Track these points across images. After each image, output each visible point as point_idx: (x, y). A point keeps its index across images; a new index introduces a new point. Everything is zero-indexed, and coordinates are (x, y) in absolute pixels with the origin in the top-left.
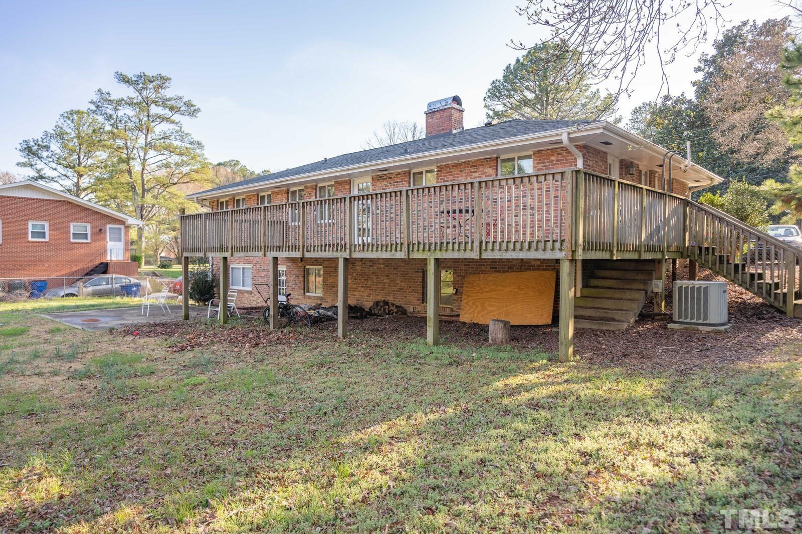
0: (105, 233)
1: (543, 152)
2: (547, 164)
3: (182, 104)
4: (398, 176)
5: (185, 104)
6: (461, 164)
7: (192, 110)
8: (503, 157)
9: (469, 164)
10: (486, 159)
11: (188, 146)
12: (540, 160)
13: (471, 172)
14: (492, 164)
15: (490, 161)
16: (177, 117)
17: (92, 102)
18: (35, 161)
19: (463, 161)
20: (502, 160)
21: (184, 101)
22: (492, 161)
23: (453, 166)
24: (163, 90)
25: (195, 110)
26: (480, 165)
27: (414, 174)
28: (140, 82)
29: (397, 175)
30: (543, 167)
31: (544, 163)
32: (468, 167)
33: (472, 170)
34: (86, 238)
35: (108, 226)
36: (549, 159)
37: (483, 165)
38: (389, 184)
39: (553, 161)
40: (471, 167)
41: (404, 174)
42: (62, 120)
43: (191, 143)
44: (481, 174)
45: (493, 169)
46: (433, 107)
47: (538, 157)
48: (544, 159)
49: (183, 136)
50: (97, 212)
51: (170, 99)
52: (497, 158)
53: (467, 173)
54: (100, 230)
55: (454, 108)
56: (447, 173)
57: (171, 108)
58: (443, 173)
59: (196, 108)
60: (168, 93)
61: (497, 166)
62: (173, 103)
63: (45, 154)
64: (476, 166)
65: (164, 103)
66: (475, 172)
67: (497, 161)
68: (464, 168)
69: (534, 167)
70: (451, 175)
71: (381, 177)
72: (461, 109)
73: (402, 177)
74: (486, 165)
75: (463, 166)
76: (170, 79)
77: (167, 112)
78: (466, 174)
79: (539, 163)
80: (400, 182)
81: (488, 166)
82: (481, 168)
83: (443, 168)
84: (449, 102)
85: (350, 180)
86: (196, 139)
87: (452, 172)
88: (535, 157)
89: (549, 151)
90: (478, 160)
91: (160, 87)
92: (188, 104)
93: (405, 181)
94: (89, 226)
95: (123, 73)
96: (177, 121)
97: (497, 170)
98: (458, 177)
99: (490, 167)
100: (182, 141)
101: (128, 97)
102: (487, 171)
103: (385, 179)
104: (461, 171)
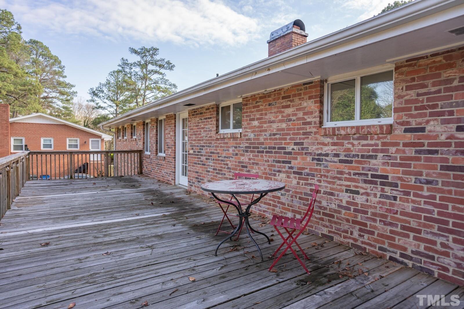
0: (89, 144)
1: (422, 62)
2: (433, 89)
3: (165, 63)
4: (208, 111)
5: (166, 63)
6: (269, 95)
7: (170, 66)
8: (333, 79)
9: (280, 94)
10: (304, 84)
11: (168, 87)
12: (413, 80)
13: (284, 107)
14: (314, 92)
15: (310, 88)
16: (162, 71)
17: (119, 66)
18: (95, 98)
19: (272, 89)
20: (332, 85)
21: (165, 61)
22: (315, 87)
23: (261, 98)
24: (155, 56)
25: (172, 66)
26: (295, 96)
27: (222, 108)
28: (143, 52)
29: (207, 109)
30: (418, 95)
31: (424, 86)
32: (279, 99)
33: (284, 104)
34: (77, 147)
35: (91, 140)
36: (439, 75)
37: (300, 95)
38: (200, 121)
39: (449, 81)
40: (283, 98)
41: (212, 108)
42: (109, 77)
43: (170, 85)
44: (298, 110)
45: (316, 102)
46: (275, 35)
47: (409, 73)
48: (424, 78)
49: (166, 82)
50: (83, 131)
51: (159, 61)
52: (322, 82)
53: (278, 108)
54: (85, 142)
55: (296, 33)
56: (254, 107)
57: (160, 66)
58: (250, 108)
59: (172, 65)
60: (157, 57)
61: (322, 96)
62: (160, 63)
63: (101, 95)
64: (289, 97)
65: (155, 63)
66: (288, 107)
67: (322, 87)
68: (274, 100)
69: (398, 97)
70: (258, 111)
71: (195, 112)
72: (303, 33)
73: (210, 112)
74: (305, 94)
75: (273, 97)
76: (158, 49)
77: (158, 69)
78: (276, 110)
79: (408, 88)
80: (209, 118)
81: (307, 96)
82: (297, 101)
83: (249, 100)
84: (290, 27)
85: (175, 115)
86: (173, 83)
87: (258, 106)
88: (402, 74)
89: (439, 58)
90: (293, 86)
91: (153, 54)
92: (168, 63)
93: (213, 117)
94: (78, 140)
95: (134, 48)
96: (163, 73)
97: (322, 102)
98: (266, 114)
99: (310, 98)
100: (165, 84)
101: (138, 61)
102: (305, 104)
103: (197, 114)
104: (270, 105)
